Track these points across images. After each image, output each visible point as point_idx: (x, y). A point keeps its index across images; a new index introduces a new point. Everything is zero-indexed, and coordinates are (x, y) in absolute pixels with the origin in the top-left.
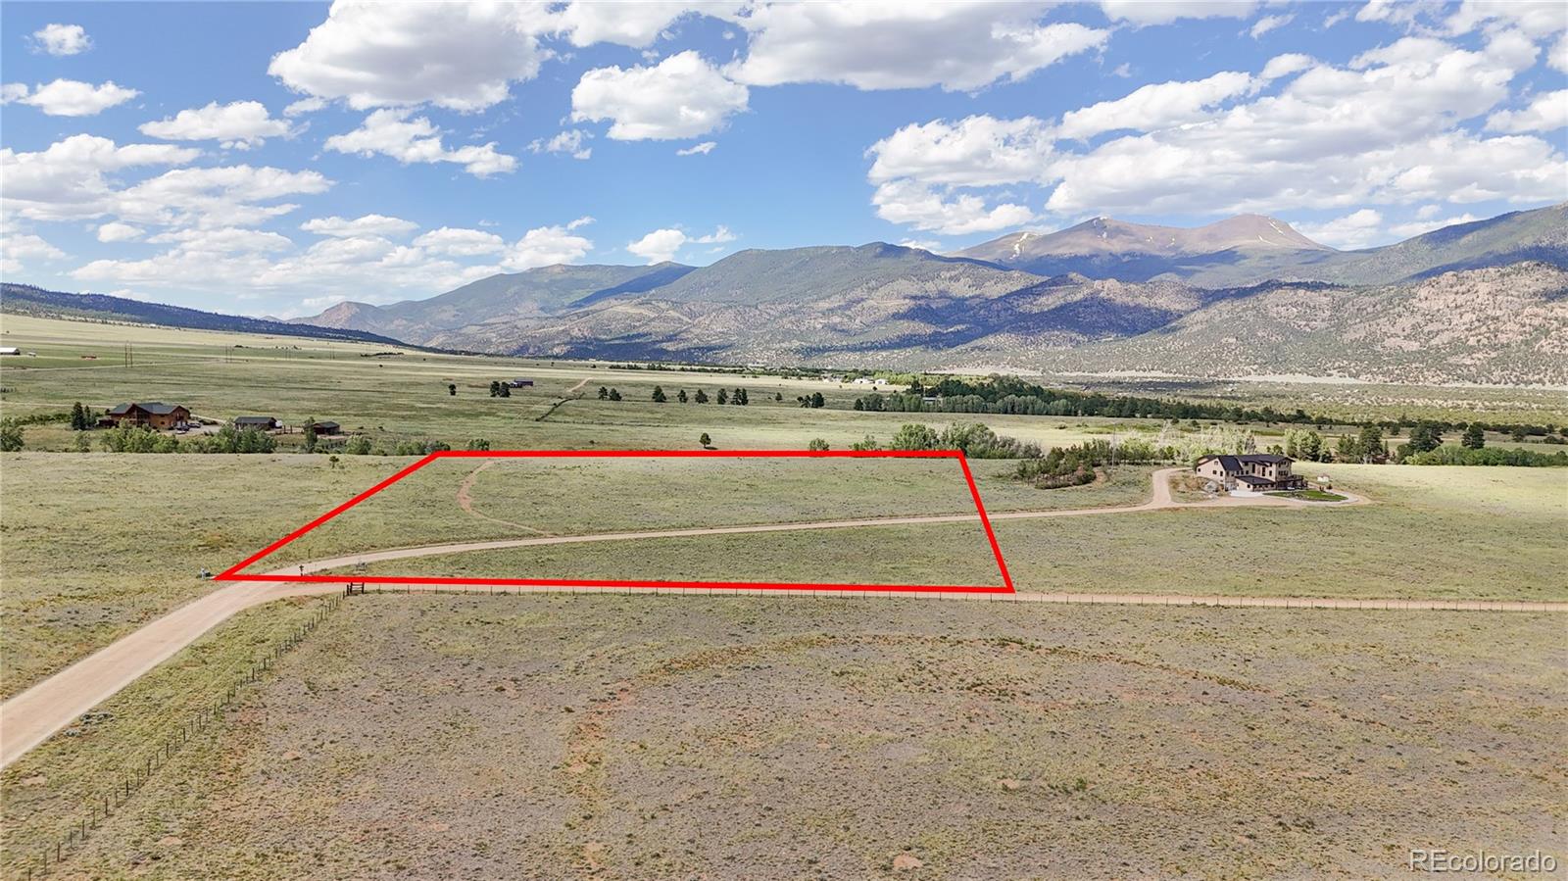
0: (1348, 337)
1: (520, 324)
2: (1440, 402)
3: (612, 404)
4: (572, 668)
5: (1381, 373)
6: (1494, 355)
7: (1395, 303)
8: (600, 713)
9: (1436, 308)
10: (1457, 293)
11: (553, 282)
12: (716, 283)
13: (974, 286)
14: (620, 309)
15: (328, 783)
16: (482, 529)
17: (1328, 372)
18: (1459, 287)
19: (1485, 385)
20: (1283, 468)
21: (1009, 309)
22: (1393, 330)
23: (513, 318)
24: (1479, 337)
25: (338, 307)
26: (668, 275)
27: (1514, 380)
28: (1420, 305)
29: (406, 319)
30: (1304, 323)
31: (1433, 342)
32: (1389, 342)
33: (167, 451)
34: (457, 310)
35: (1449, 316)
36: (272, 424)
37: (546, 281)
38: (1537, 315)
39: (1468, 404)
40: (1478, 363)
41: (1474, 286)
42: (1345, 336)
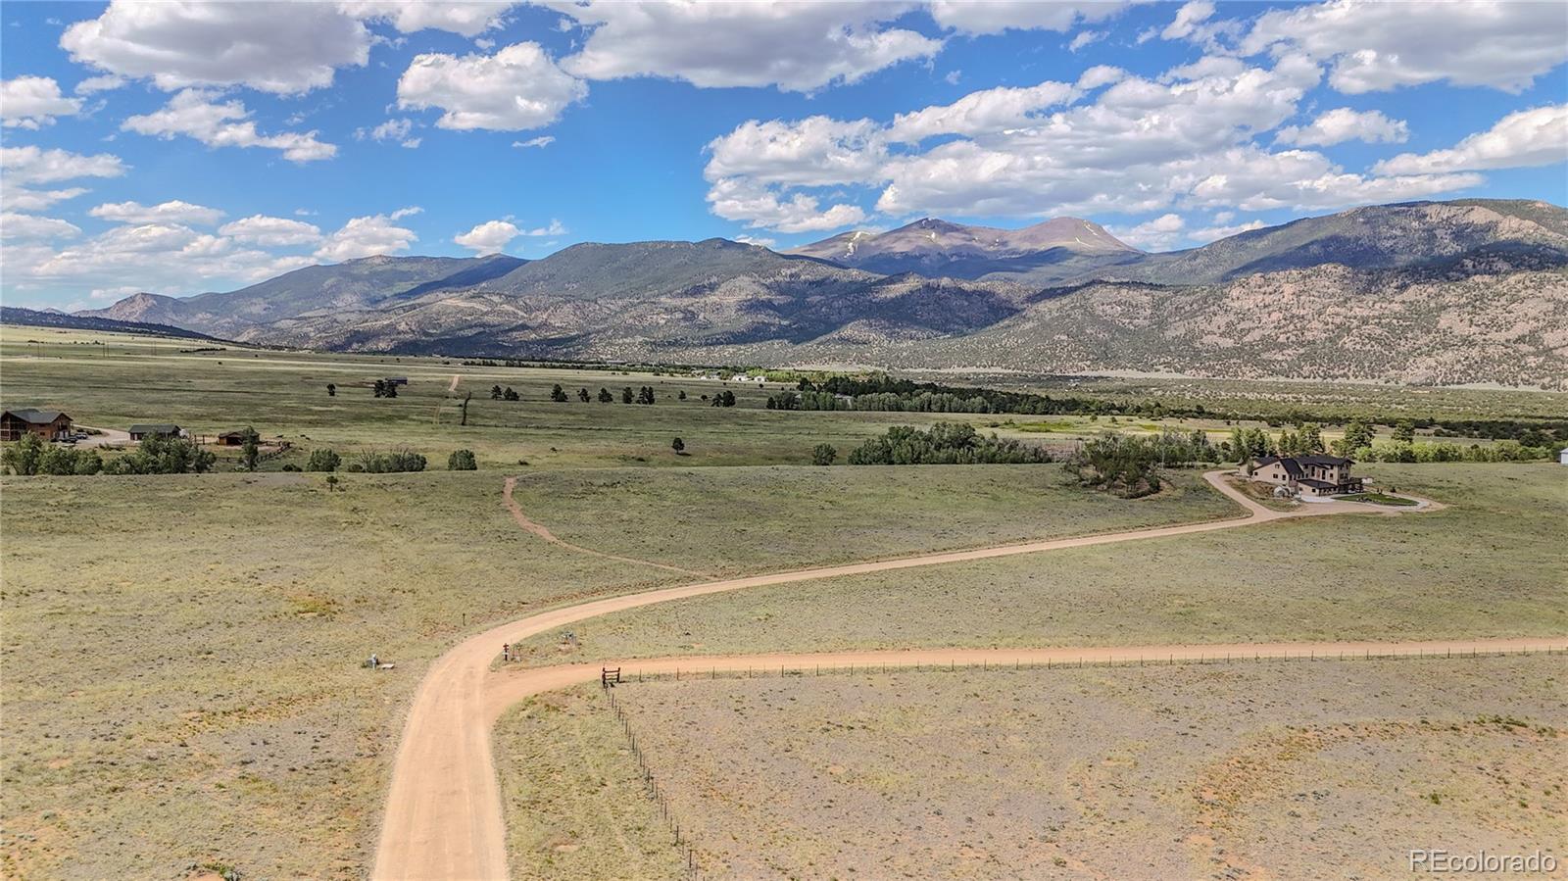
0: (1170, 334)
1: (340, 318)
3: (510, 404)
5: (1203, 368)
6: (1302, 351)
7: (1210, 302)
9: (1247, 308)
10: (1265, 294)
11: (374, 274)
12: (552, 276)
14: (449, 302)
17: (1156, 367)
18: (1266, 288)
19: (1296, 380)
20: (1344, 471)
21: (850, 306)
22: (1209, 328)
23: (331, 311)
24: (1288, 334)
25: (131, 300)
26: (500, 267)
27: (1322, 374)
28: (1232, 304)
29: (210, 313)
30: (1128, 321)
31: (1246, 339)
32: (1207, 339)
34: (269, 303)
35: (1259, 315)
36: (177, 435)
37: (366, 273)
38: (1338, 314)
39: (1294, 397)
40: (1289, 359)
41: (1280, 286)
42: (1167, 333)
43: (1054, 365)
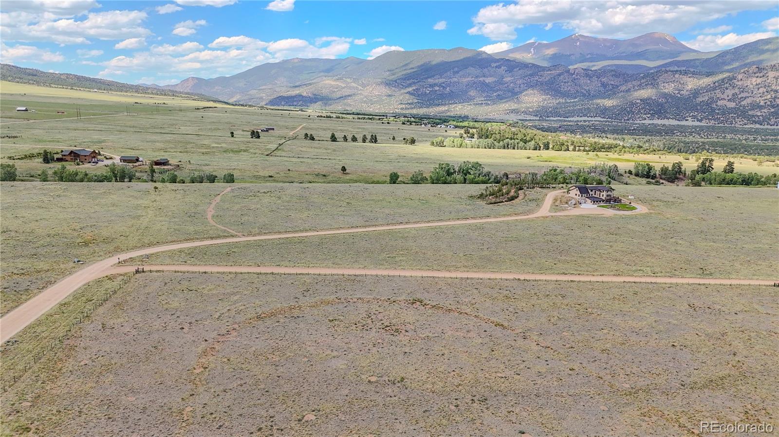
0: (699, 99)
1: (277, 89)
2: (739, 136)
3: (308, 143)
4: (217, 317)
5: (713, 119)
6: (773, 110)
7: (725, 82)
8: (218, 342)
9: (746, 85)
10: (757, 77)
11: (294, 67)
12: (376, 68)
13: (508, 70)
14: (327, 82)
15: (95, 377)
16: (211, 232)
17: (686, 118)
18: (759, 74)
19: (766, 127)
20: (609, 193)
21: (525, 83)
22: (722, 97)
23: (274, 86)
24: (766, 101)
25: (187, 80)
28: (737, 83)
29: (221, 87)
30: (677, 92)
31: (743, 103)
32: (720, 103)
33: (82, 181)
34: (246, 82)
35: (752, 89)
36: (137, 160)
37: (291, 67)
39: (753, 137)
40: (764, 114)
41: (767, 73)
42: (697, 99)
43: (630, 116)
